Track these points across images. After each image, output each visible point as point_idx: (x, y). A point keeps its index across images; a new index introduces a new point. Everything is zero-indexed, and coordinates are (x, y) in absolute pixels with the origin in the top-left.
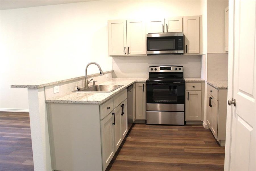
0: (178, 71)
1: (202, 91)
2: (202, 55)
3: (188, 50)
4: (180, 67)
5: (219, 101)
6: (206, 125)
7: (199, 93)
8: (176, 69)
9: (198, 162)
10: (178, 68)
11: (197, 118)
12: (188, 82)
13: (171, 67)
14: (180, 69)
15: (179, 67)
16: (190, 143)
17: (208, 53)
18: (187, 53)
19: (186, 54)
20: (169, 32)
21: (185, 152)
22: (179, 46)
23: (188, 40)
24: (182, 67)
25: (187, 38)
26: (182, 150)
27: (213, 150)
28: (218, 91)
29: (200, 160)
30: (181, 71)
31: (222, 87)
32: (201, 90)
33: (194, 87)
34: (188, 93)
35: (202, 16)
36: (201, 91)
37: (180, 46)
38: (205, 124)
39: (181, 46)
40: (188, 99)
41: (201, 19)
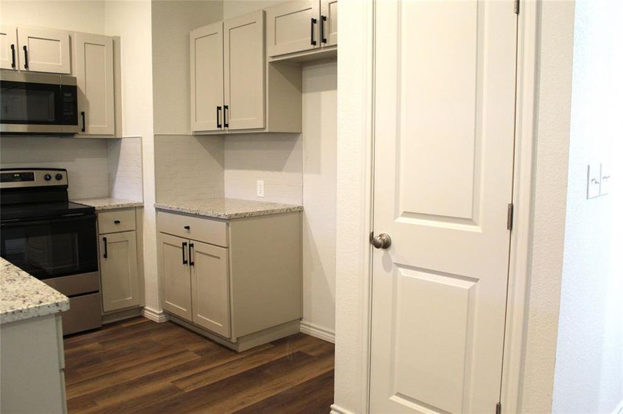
0: (54, 182)
1: (138, 230)
2: (120, 139)
3: (86, 125)
4: (61, 172)
5: (230, 248)
6: (159, 314)
7: (131, 237)
8: (48, 178)
9: (243, 403)
10: (53, 174)
11: (130, 300)
12: (104, 210)
13: (33, 173)
14: (59, 177)
15: (57, 172)
16: (169, 367)
17: (155, 135)
18: (86, 133)
19: (81, 136)
20: (30, 70)
21: (187, 391)
22: (65, 114)
23: (84, 97)
24: (65, 170)
25: (84, 92)
26: (173, 390)
27: (236, 365)
28: (228, 225)
29: (241, 397)
30: (62, 182)
31: (236, 214)
32: (134, 228)
33: (117, 222)
34: (105, 239)
35: (119, 38)
36: (134, 232)
37: (69, 114)
38: (153, 312)
39: (72, 114)
40: (105, 256)
41: (116, 45)
